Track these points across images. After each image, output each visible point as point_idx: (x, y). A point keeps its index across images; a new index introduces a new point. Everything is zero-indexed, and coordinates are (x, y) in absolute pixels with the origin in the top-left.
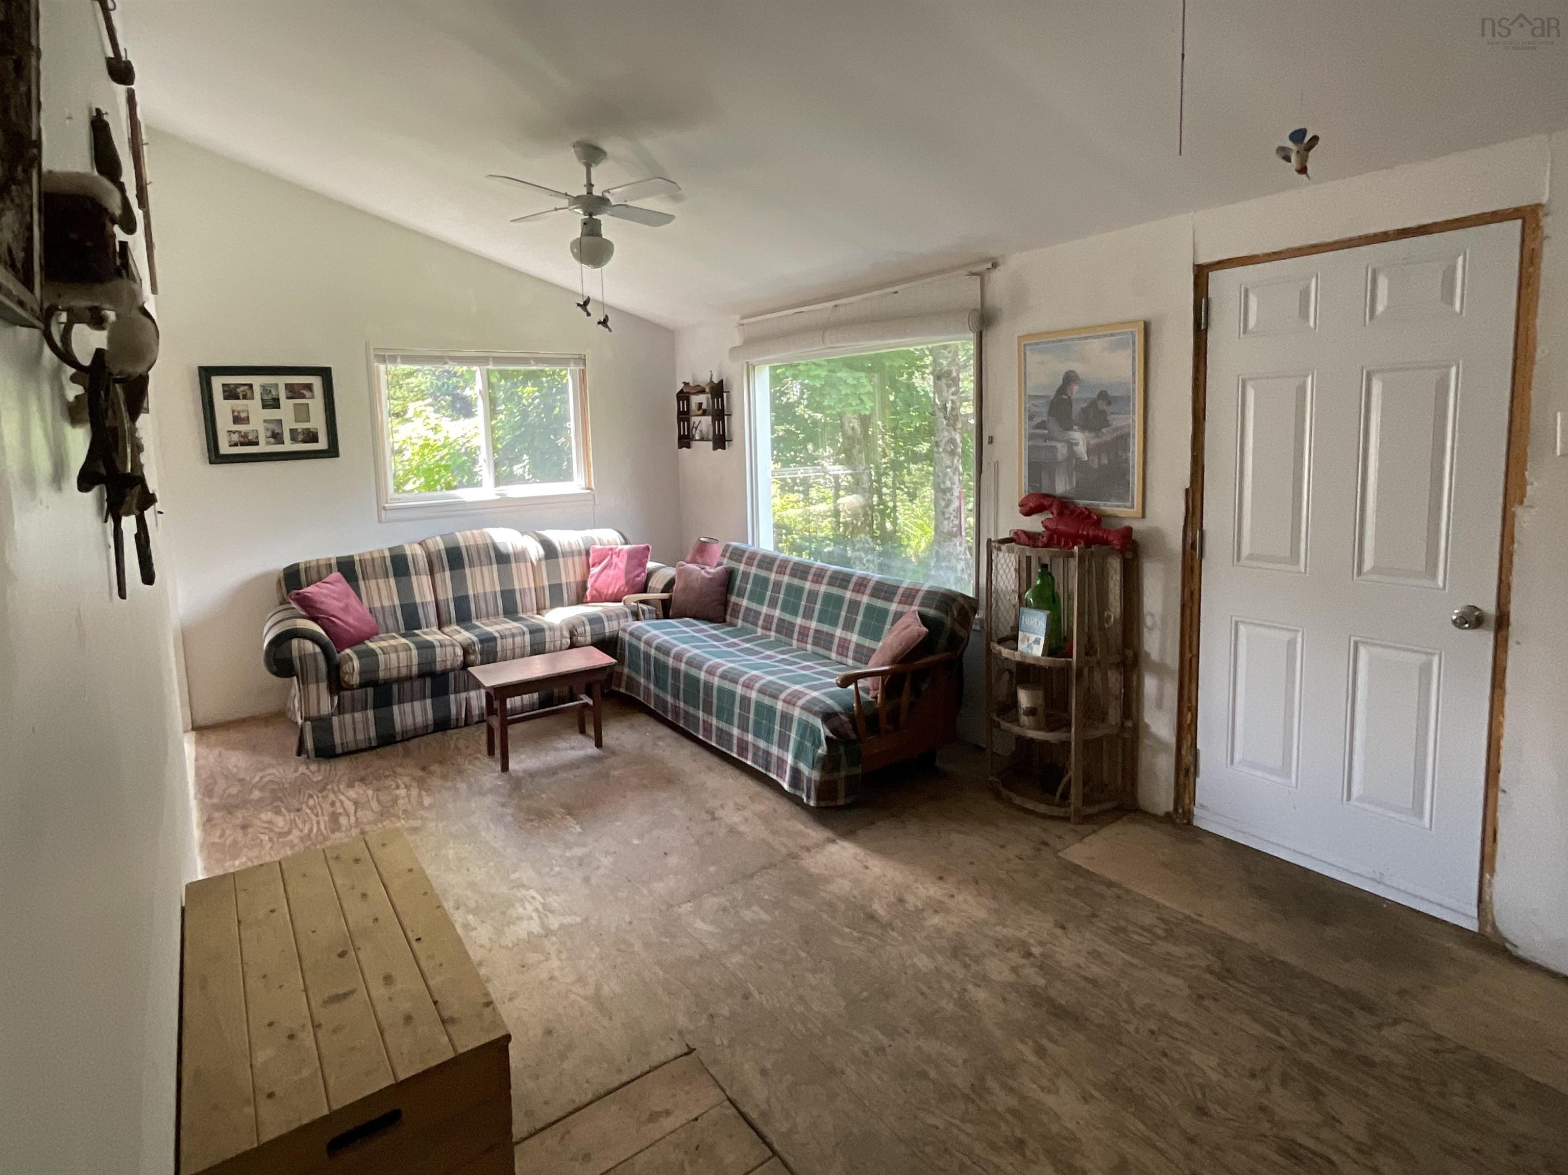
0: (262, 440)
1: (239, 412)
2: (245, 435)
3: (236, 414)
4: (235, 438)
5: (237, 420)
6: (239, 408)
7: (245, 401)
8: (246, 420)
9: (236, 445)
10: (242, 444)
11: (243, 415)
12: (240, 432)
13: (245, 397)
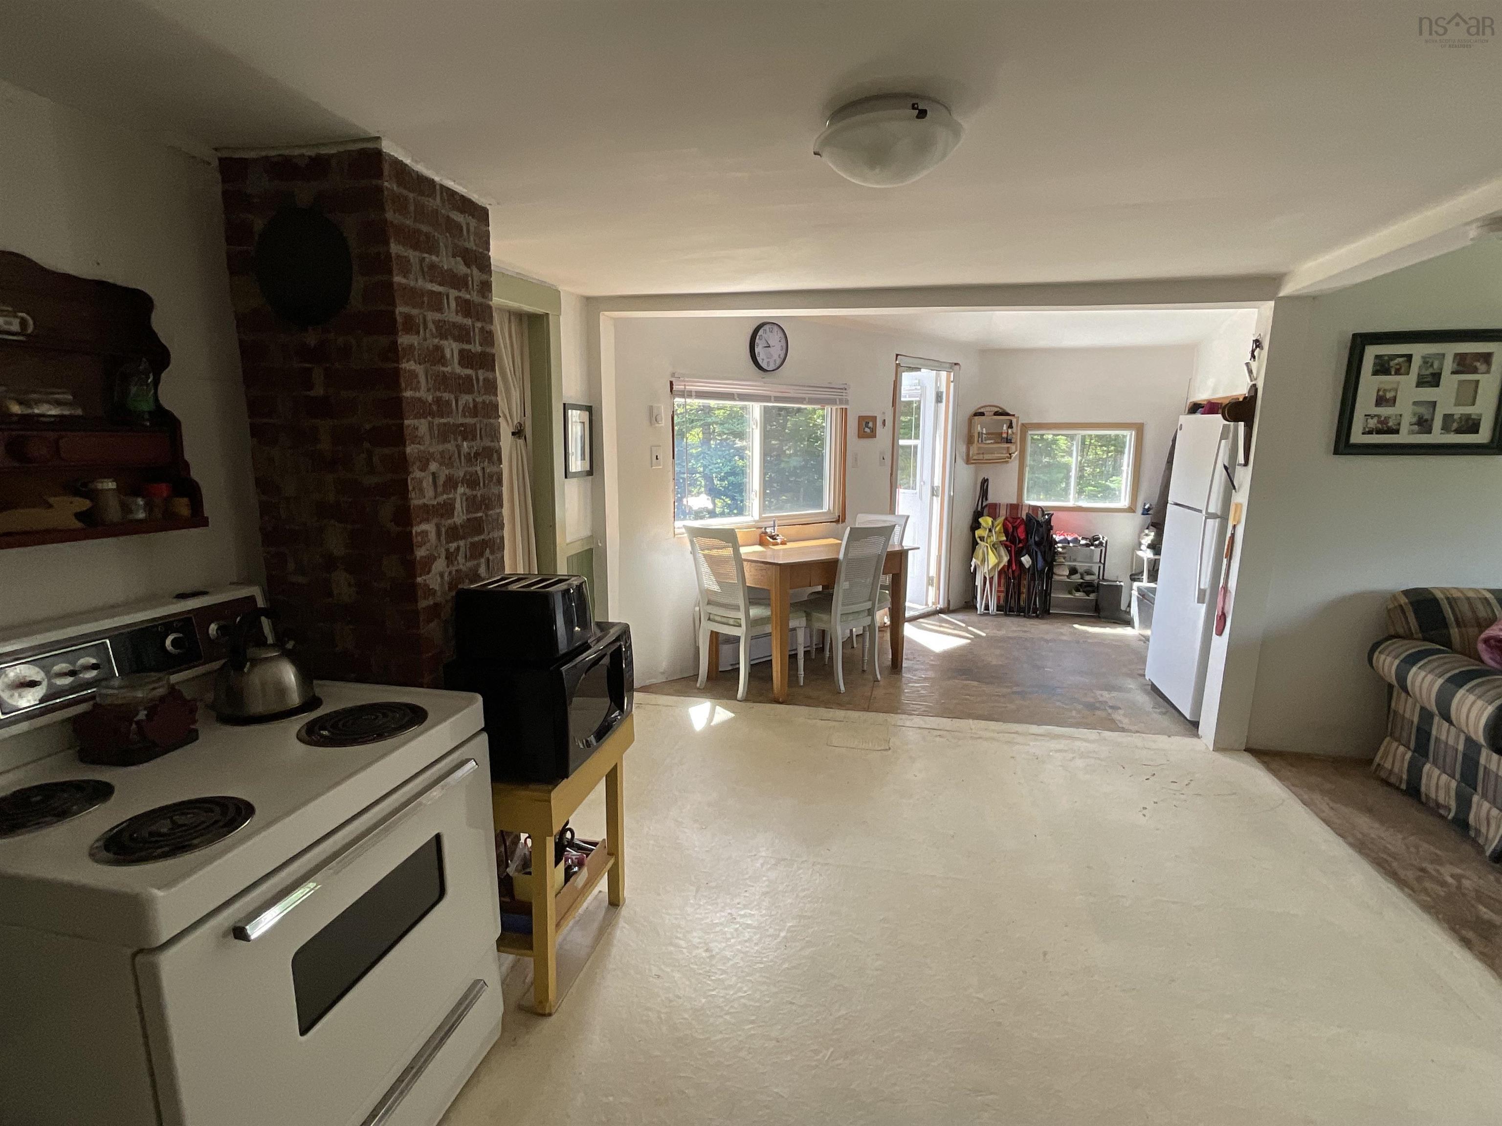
0: (1404, 428)
1: (1385, 391)
2: (1384, 421)
3: (1381, 393)
4: (1372, 423)
5: (1381, 401)
6: (1387, 387)
7: (1398, 378)
8: (1393, 402)
9: (1370, 432)
10: (1379, 432)
11: (1389, 395)
12: (1379, 416)
13: (1398, 372)
